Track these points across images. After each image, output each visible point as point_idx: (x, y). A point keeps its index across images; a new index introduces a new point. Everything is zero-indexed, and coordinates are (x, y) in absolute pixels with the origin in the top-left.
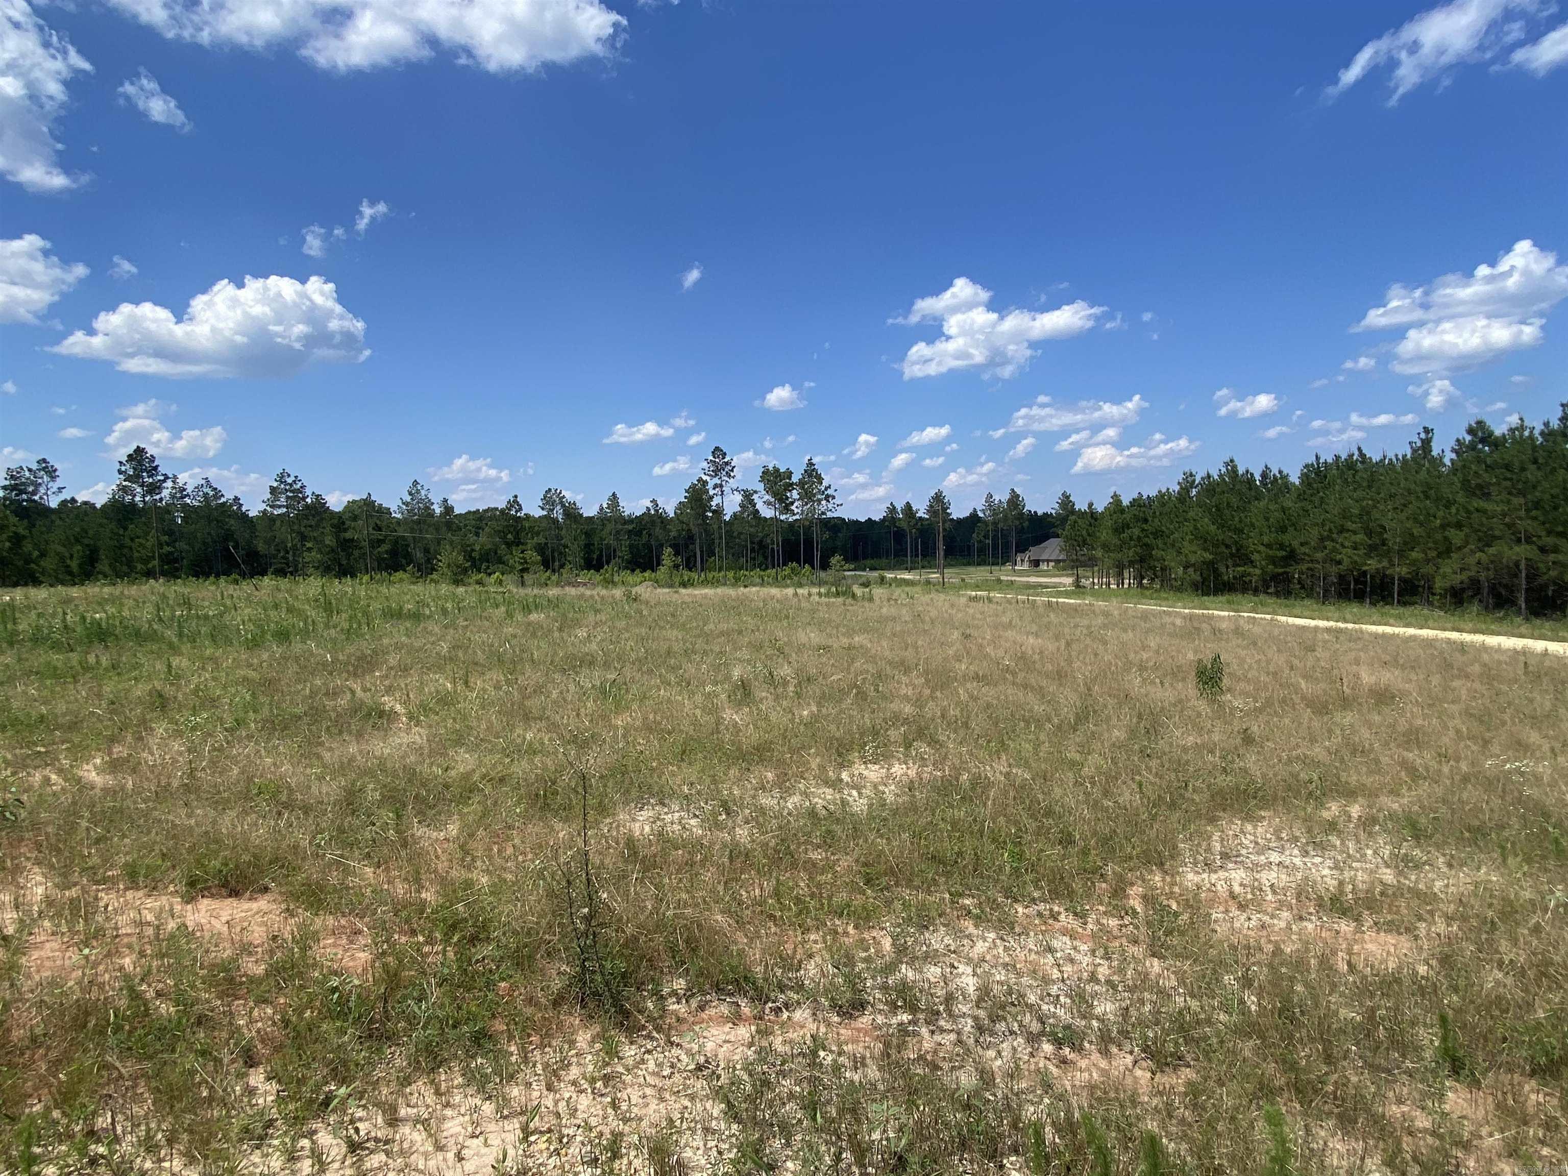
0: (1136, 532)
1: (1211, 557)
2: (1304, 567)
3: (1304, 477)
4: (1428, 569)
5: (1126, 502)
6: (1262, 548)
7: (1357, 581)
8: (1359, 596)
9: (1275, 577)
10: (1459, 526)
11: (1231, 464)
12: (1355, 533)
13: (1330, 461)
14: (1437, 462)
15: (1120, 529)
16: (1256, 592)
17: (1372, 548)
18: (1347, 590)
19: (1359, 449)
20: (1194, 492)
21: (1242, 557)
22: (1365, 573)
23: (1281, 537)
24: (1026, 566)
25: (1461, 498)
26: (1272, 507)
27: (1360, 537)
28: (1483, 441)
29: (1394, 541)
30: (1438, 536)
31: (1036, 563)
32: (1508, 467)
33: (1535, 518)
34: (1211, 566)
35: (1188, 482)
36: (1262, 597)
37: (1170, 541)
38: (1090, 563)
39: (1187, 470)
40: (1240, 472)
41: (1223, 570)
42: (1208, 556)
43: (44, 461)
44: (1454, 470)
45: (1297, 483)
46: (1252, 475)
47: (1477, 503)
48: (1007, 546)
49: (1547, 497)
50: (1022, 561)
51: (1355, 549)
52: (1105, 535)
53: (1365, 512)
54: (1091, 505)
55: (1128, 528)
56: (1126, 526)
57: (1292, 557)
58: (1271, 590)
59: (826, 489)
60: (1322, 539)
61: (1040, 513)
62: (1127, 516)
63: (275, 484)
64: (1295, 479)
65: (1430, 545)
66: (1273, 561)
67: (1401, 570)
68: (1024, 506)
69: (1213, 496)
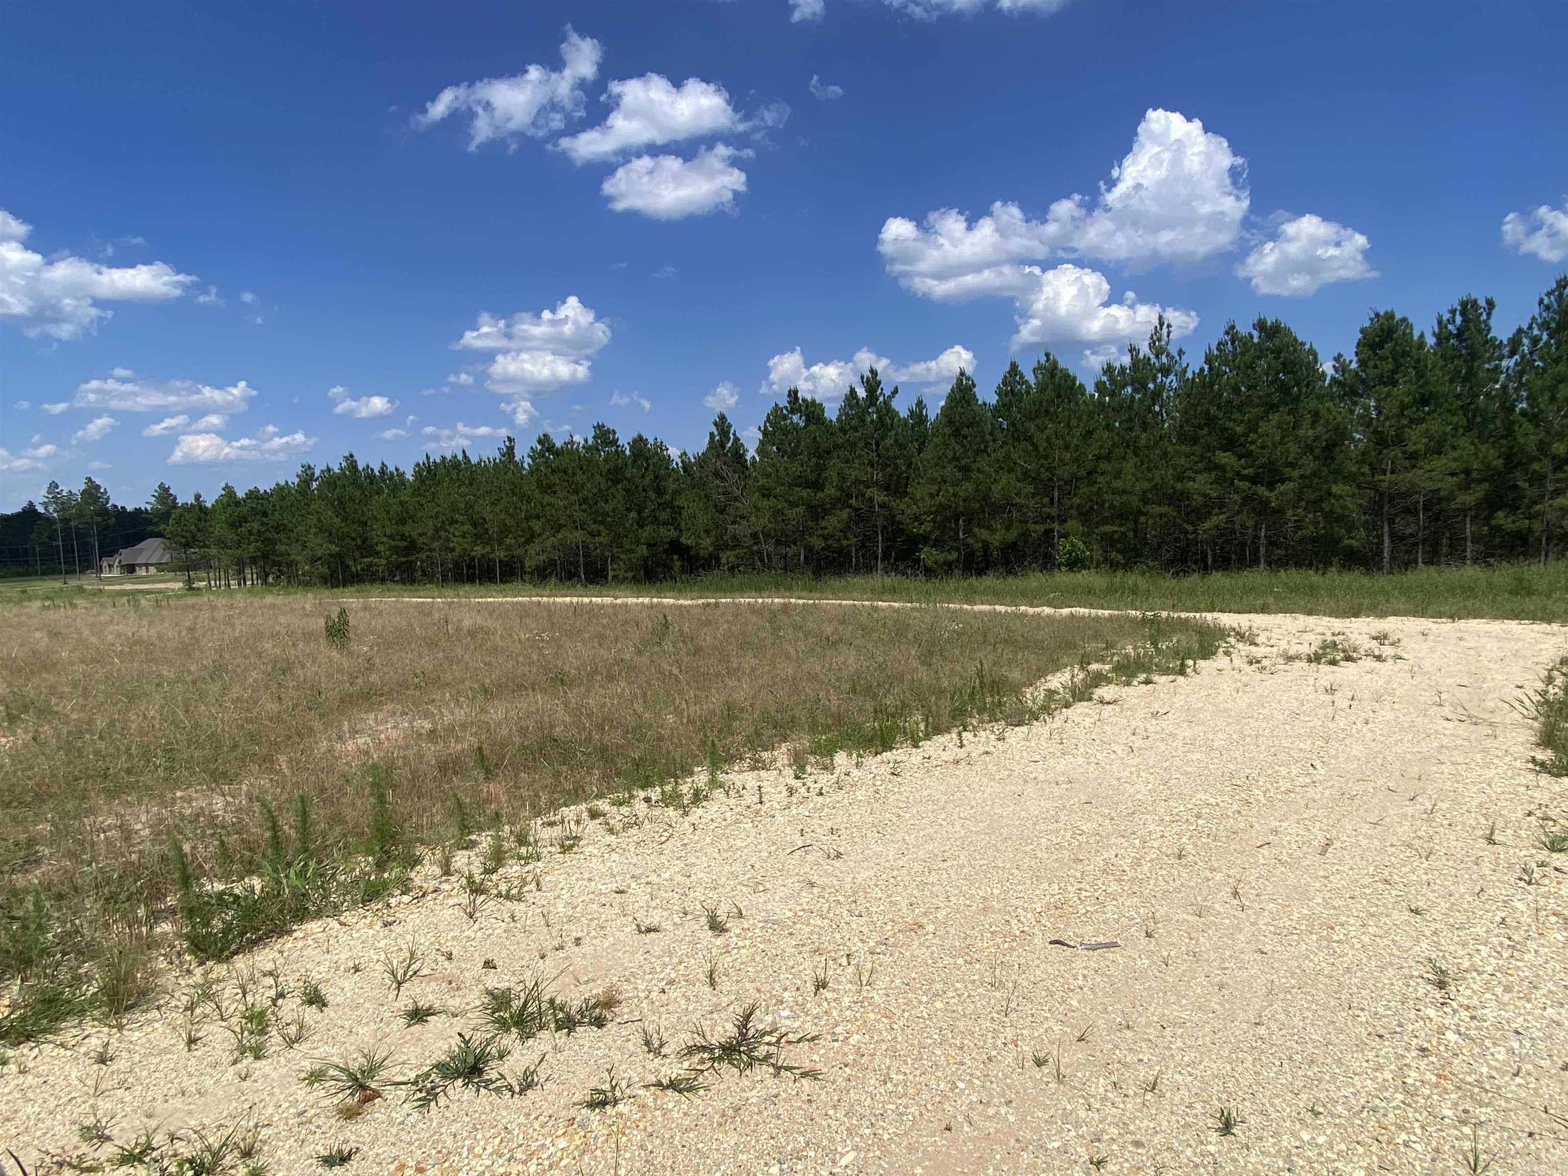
0: (256, 526)
1: (338, 549)
2: (423, 556)
3: (418, 473)
4: (520, 552)
5: (241, 494)
6: (385, 539)
7: (469, 567)
8: (471, 580)
9: (398, 566)
10: (538, 517)
11: (351, 460)
12: (463, 524)
13: (438, 461)
14: (519, 466)
15: (236, 524)
16: (383, 581)
17: (477, 536)
18: (461, 574)
19: (464, 451)
20: (314, 485)
21: (367, 548)
22: (473, 559)
23: (400, 528)
24: (116, 573)
25: (537, 494)
26: (392, 501)
27: (467, 527)
28: (548, 450)
29: (494, 530)
30: (524, 525)
31: (131, 569)
32: (565, 471)
33: (584, 511)
34: (340, 557)
35: (308, 474)
36: (390, 585)
37: (293, 535)
38: (204, 564)
39: (305, 463)
40: (360, 468)
41: (351, 563)
42: (334, 549)
44: (531, 473)
45: (411, 479)
46: (372, 470)
47: (547, 499)
48: (85, 548)
49: (590, 495)
50: (110, 566)
51: (464, 537)
52: (219, 530)
53: (470, 506)
54: (198, 497)
55: (246, 521)
56: (245, 519)
57: (412, 547)
58: (397, 578)
60: (437, 530)
61: (129, 508)
62: (245, 510)
64: (409, 476)
65: (520, 533)
66: (396, 550)
67: (500, 554)
68: (108, 500)
69: (335, 489)
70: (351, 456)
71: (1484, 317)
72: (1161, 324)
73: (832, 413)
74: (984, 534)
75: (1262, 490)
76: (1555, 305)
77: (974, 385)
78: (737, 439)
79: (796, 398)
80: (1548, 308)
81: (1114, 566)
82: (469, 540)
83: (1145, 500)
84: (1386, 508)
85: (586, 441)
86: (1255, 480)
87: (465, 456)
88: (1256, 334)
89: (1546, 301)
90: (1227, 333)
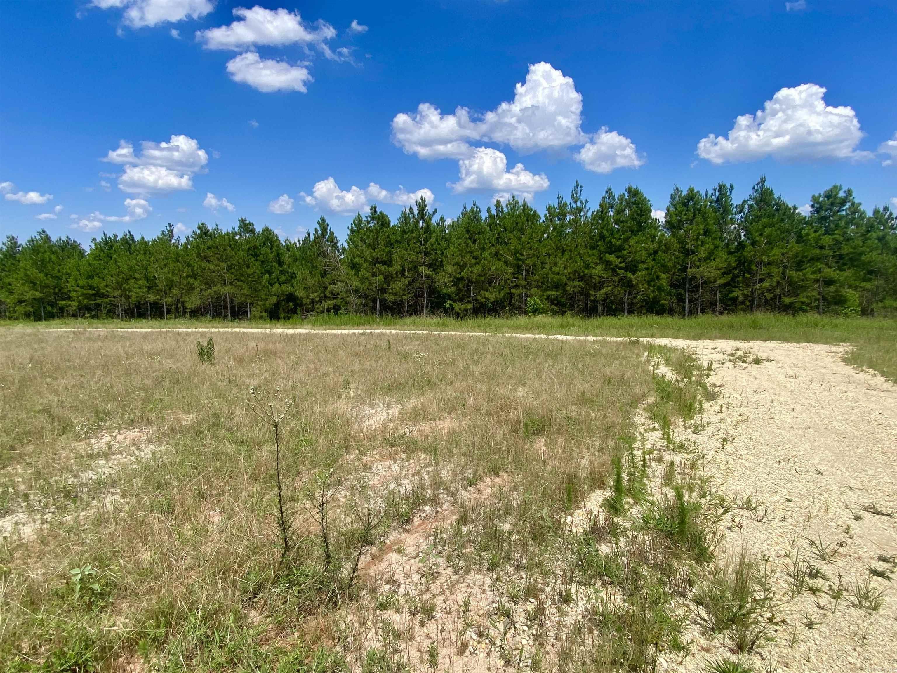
1: (41, 295)
2: (108, 300)
12: (139, 279)
17: (150, 288)
20: (17, 250)
21: (60, 294)
23: (90, 282)
25: (197, 262)
27: (143, 282)
28: (206, 234)
29: (161, 284)
32: (217, 248)
33: (232, 274)
35: (12, 243)
42: (38, 294)
44: (186, 247)
47: (205, 265)
49: (237, 263)
51: (140, 289)
53: (144, 268)
57: (99, 294)
65: (182, 286)
66: (86, 296)
67: (167, 300)
69: (38, 254)
70: (44, 231)
71: (728, 193)
72: (577, 185)
73: (394, 221)
74: (487, 294)
75: (629, 275)
76: (760, 190)
77: (480, 211)
78: (332, 233)
79: (375, 211)
80: (757, 191)
81: (554, 313)
82: (145, 290)
83: (569, 279)
84: (687, 285)
85: (234, 229)
86: (626, 269)
87: (132, 236)
88: (626, 194)
89: (756, 188)
90: (607, 192)
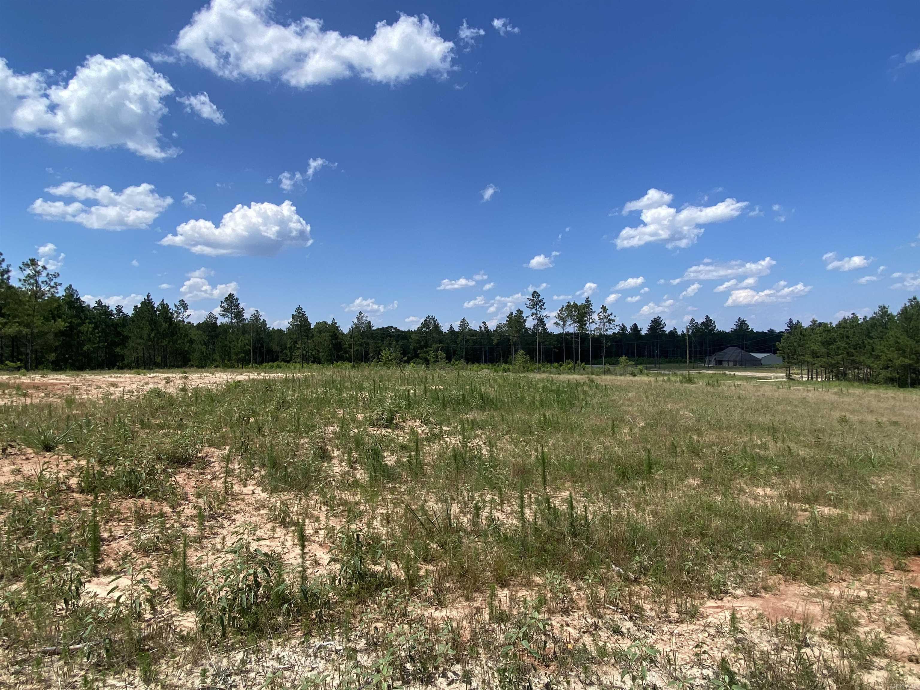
24: (713, 365)
31: (720, 362)
39: (881, 304)
43: (183, 300)
50: (710, 361)
59: (609, 316)
63: (295, 314)
70: (915, 299)
